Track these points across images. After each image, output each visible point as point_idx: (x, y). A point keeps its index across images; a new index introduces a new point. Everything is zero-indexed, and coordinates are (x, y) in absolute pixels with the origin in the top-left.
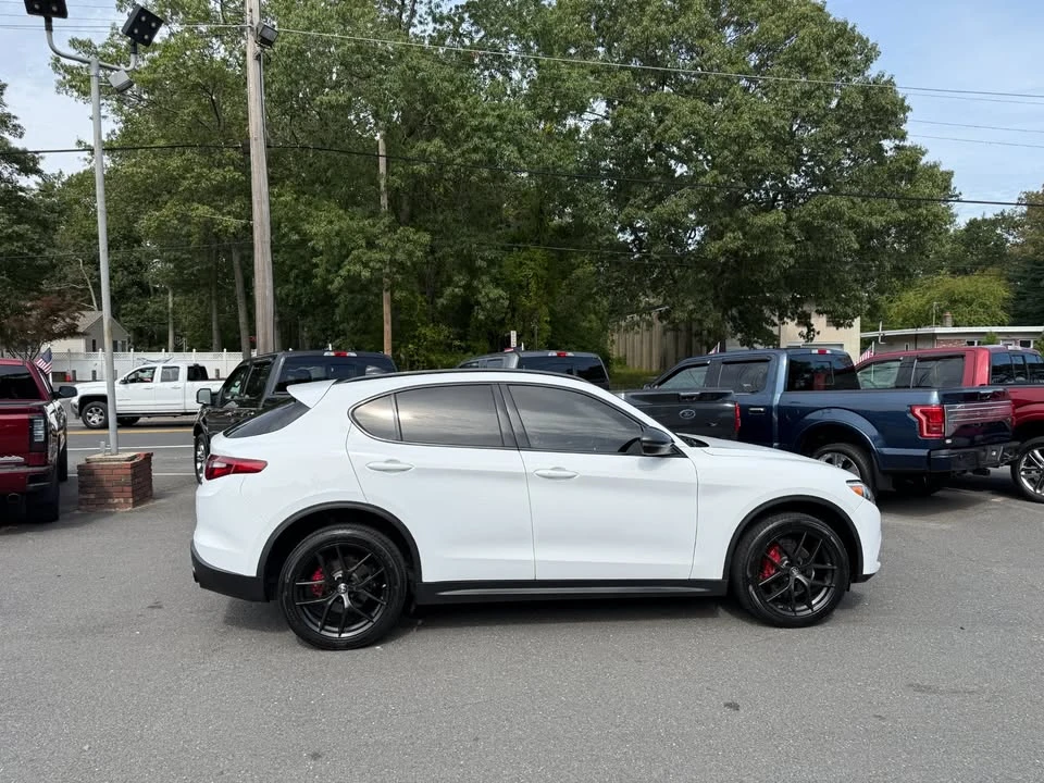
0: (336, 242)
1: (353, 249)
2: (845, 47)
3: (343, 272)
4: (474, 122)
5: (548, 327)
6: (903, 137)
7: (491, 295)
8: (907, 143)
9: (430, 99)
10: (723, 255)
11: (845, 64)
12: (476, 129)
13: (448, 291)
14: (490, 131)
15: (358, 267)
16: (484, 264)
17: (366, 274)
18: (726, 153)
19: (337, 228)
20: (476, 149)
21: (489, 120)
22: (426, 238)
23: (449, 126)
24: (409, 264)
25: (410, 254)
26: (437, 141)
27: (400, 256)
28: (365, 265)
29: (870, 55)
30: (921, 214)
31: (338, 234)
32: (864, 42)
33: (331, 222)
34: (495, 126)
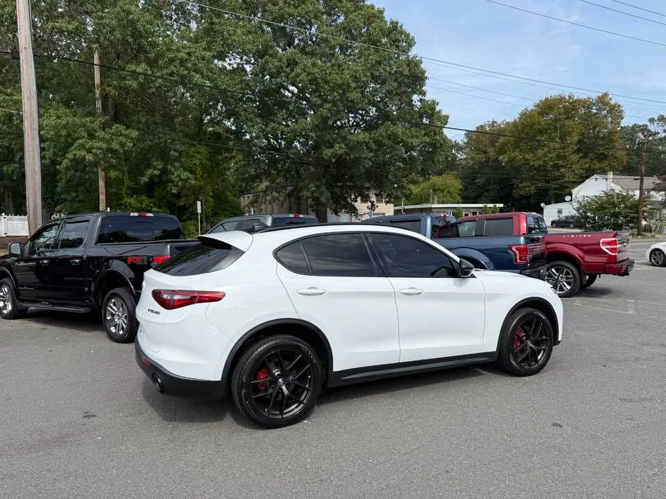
0: (64, 132)
1: (77, 139)
2: (397, 37)
3: (70, 156)
4: (171, 55)
5: (211, 199)
6: (424, 94)
7: (182, 177)
8: (427, 98)
9: (137, 35)
10: (334, 157)
11: (397, 47)
12: (172, 60)
13: (149, 172)
14: (182, 62)
15: (83, 153)
16: (177, 154)
17: (89, 157)
18: (335, 94)
19: (64, 122)
20: (172, 74)
21: (182, 55)
22: (135, 134)
23: (152, 55)
24: (122, 151)
25: (122, 145)
26: (143, 65)
27: (115, 146)
28: (89, 151)
29: (411, 43)
30: (437, 139)
31: (65, 127)
32: (407, 35)
33: (59, 117)
34: (186, 60)
